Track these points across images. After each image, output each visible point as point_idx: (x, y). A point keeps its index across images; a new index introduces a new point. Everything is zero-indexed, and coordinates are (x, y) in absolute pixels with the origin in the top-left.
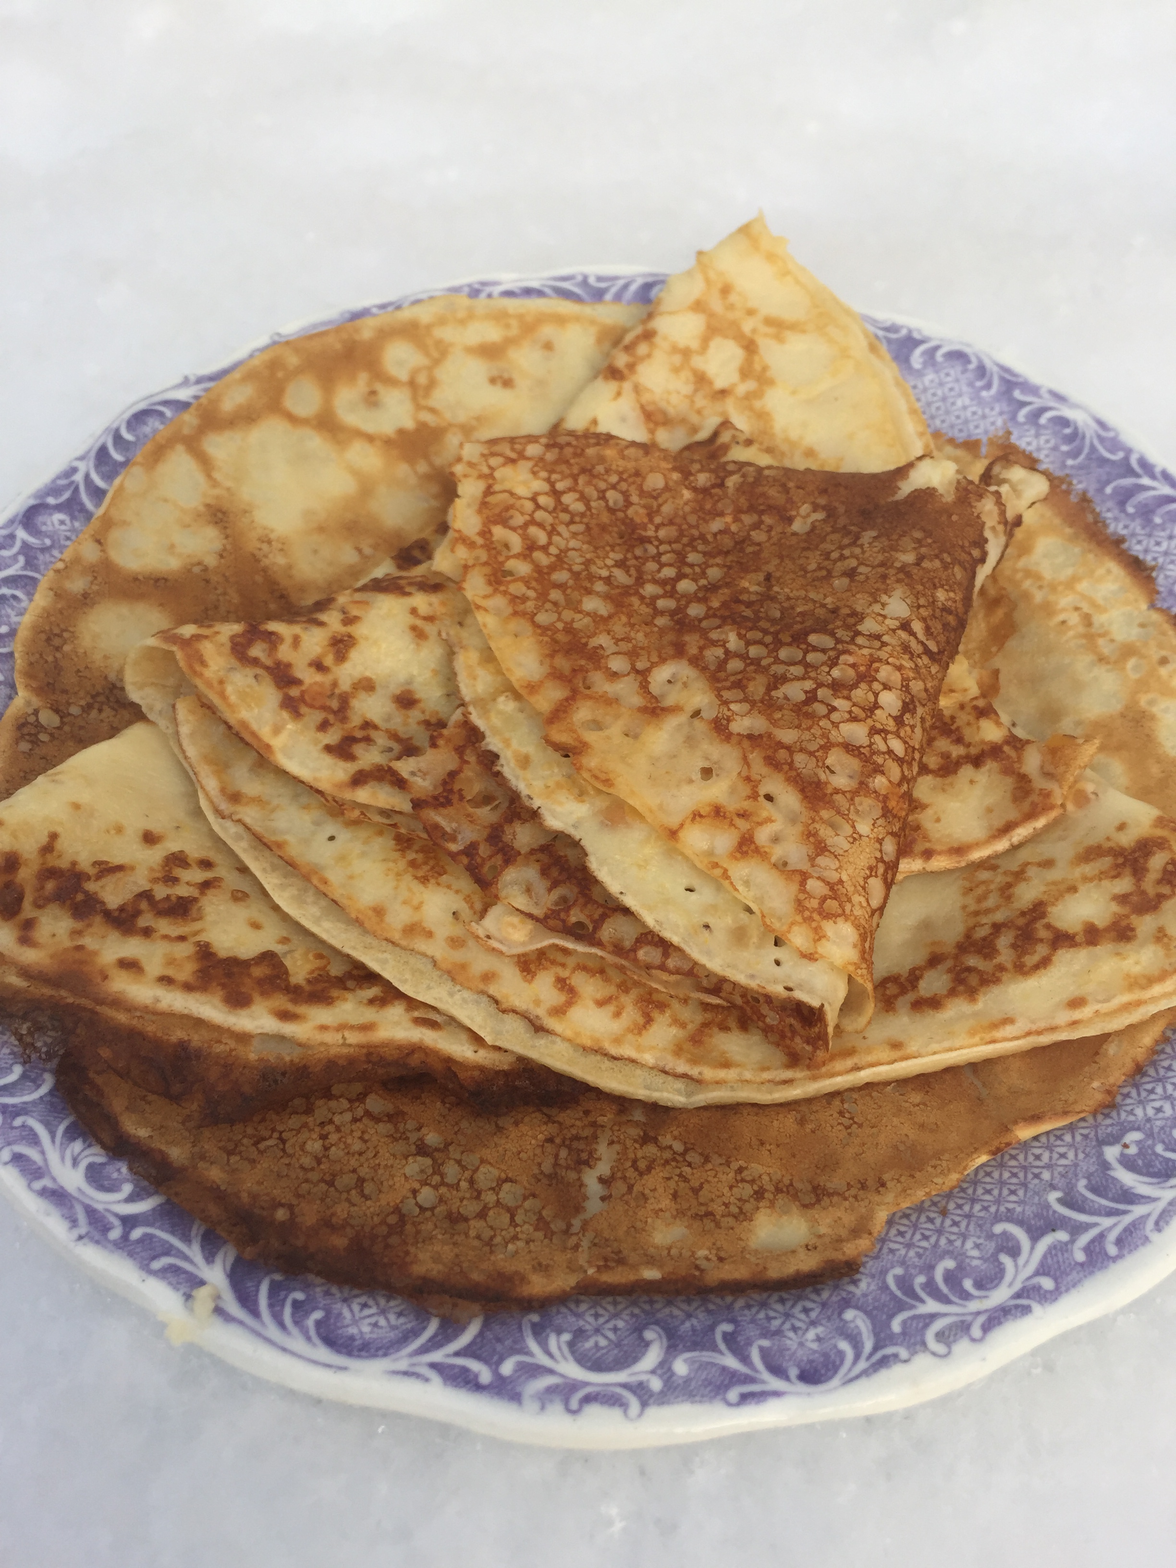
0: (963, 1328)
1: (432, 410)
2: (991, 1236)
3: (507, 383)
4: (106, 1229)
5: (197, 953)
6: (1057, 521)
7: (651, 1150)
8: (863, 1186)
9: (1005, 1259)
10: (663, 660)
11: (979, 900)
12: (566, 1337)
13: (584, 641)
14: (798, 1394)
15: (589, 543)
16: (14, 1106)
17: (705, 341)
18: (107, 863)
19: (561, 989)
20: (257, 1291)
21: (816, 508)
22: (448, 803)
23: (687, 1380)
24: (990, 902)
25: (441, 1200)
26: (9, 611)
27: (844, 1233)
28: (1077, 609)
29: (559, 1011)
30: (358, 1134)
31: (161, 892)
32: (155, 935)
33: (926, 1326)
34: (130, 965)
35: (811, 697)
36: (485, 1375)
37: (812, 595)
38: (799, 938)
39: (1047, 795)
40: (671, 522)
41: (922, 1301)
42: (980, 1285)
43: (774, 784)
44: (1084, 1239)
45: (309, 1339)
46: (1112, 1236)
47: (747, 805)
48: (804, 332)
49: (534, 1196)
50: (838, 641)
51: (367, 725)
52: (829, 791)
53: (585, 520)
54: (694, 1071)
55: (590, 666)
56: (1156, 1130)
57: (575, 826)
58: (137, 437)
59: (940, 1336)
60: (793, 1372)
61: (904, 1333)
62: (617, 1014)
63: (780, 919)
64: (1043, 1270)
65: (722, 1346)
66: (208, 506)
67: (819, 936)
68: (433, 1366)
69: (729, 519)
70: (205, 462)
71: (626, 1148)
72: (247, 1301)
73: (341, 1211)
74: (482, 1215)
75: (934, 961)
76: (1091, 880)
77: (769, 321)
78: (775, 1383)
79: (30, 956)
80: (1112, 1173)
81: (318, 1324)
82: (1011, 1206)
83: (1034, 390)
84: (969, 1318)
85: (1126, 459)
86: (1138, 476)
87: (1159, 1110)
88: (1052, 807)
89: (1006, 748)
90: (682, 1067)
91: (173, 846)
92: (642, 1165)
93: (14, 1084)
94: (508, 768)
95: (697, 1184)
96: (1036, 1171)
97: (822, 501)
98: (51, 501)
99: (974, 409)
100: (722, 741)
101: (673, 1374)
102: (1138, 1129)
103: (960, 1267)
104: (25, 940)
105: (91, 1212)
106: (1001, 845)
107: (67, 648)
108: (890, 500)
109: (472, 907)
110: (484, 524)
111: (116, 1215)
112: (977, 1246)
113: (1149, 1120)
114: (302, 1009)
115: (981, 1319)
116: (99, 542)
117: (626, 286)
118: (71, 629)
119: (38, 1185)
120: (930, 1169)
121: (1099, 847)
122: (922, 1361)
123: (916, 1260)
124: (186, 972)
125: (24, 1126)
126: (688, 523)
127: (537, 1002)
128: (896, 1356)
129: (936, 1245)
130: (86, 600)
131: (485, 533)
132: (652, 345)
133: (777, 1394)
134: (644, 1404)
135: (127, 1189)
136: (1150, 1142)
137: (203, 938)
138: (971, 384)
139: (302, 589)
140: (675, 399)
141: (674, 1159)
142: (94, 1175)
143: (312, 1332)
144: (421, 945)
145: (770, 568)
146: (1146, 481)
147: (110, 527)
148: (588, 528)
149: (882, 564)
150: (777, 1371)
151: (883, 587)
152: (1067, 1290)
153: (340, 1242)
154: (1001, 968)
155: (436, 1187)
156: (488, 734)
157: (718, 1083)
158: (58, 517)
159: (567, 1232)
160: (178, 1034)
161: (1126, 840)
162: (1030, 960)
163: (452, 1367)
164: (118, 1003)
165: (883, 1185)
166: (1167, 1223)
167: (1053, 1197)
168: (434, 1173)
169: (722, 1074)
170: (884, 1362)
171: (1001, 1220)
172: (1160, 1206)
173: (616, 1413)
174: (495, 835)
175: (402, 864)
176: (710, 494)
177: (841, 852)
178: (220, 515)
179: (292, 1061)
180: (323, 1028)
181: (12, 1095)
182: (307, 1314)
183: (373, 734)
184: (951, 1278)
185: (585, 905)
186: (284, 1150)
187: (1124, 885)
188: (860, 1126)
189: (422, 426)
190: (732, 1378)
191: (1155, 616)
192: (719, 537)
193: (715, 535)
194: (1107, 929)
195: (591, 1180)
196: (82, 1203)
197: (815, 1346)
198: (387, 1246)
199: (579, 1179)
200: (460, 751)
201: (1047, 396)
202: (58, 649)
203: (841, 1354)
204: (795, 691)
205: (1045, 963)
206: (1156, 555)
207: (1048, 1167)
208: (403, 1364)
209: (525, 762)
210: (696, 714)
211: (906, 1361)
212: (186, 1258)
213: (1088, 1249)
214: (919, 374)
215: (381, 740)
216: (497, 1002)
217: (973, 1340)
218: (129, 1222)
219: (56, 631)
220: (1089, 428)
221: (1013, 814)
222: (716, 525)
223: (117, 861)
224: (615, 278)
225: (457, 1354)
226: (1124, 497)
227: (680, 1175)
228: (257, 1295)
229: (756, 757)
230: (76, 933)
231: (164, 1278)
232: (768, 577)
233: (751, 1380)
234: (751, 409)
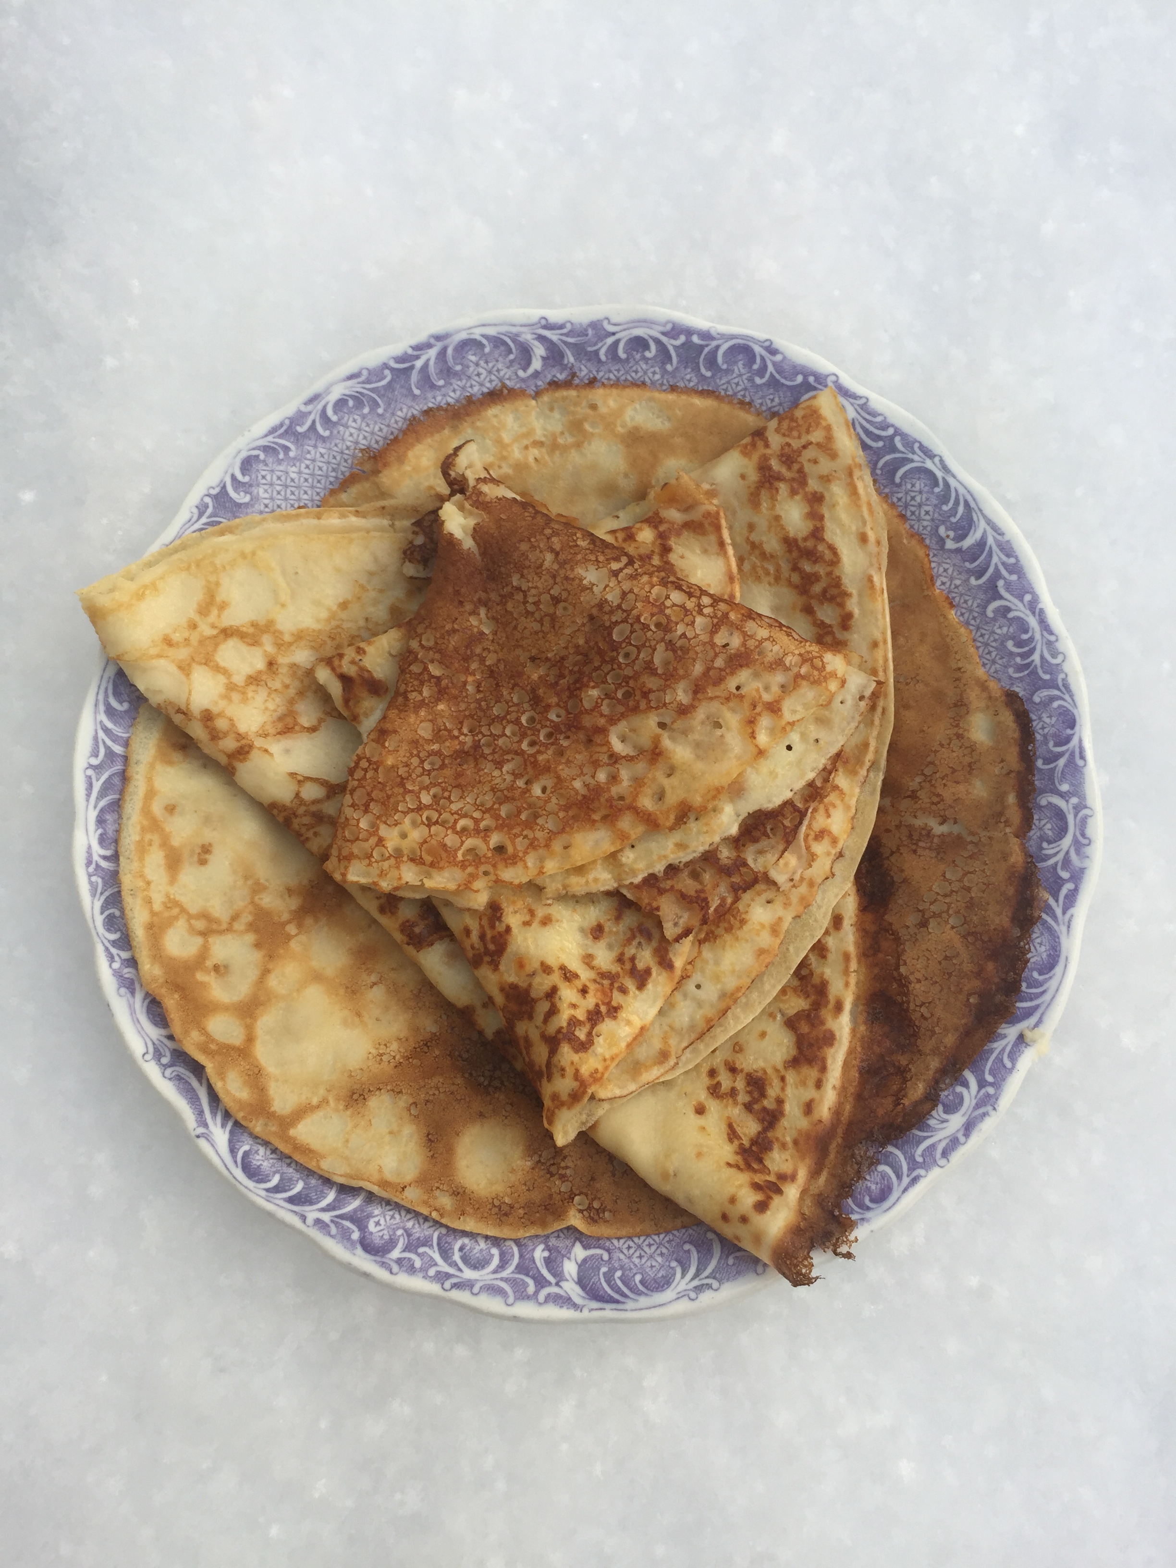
0: (1049, 644)
1: (235, 918)
2: (994, 619)
3: (206, 849)
4: (988, 1095)
5: (794, 1068)
6: (437, 437)
7: (921, 794)
8: (958, 679)
9: (1011, 615)
10: (608, 743)
11: (768, 573)
12: (1045, 845)
13: (580, 798)
14: (1080, 730)
15: (473, 787)
16: (908, 1164)
17: (218, 669)
18: (728, 1134)
19: (823, 838)
20: (1022, 1008)
21: (474, 613)
22: (705, 900)
23: (1072, 784)
24: (772, 569)
25: (958, 912)
26: (475, 1251)
27: (985, 695)
28: (526, 447)
29: (834, 841)
30: (914, 962)
31: (743, 1097)
32: (782, 1096)
33: (1047, 661)
34: (809, 1108)
35: (671, 646)
36: (1070, 886)
37: (568, 631)
38: (833, 686)
39: (708, 514)
40: (461, 723)
41: (1033, 661)
42: (1026, 631)
43: (731, 684)
44: (1004, 572)
45: (1050, 978)
46: (1004, 558)
47: (746, 705)
48: (218, 584)
49: (954, 861)
50: (625, 621)
51: (620, 960)
52: (743, 649)
53: (449, 788)
54: (867, 764)
55: (606, 795)
56: (940, 518)
57: (738, 816)
58: (275, 1173)
59: (1054, 656)
60: (1069, 731)
61: (1051, 674)
62: (834, 806)
63: (820, 696)
64: (1021, 598)
65: (1052, 766)
66: (347, 1107)
67: (834, 674)
68: (1064, 913)
69: (470, 679)
70: (302, 1112)
71: (921, 808)
72: (1029, 1013)
73: (968, 967)
74: (968, 889)
75: (808, 610)
76: (774, 506)
77: (204, 610)
78: (1074, 742)
79: (802, 1174)
80: (964, 548)
81: (1041, 973)
82: (975, 605)
83: (300, 417)
84: (1045, 640)
85: (392, 370)
86: (412, 367)
87: (927, 513)
88: (718, 513)
89: (661, 529)
90: (863, 772)
91: (702, 1096)
92: (935, 799)
93: (892, 1167)
94: (685, 857)
95: (951, 770)
96: (953, 586)
97: (468, 607)
98: (356, 1236)
99: (303, 466)
100: (695, 711)
101: (1068, 791)
102: (937, 527)
103: (1013, 638)
104: (793, 1178)
105: (978, 1106)
106: (730, 551)
107: (507, 1200)
108: (477, 556)
109: (765, 891)
110: (456, 865)
111: (978, 1092)
112: (1000, 627)
113: (933, 520)
114: (832, 998)
115: (1045, 633)
116: (403, 1189)
117: (106, 730)
118: (491, 1201)
119: (962, 1139)
120: (953, 643)
121: (752, 494)
122: (1066, 667)
123: (1004, 660)
124: (813, 1073)
125: (922, 1155)
126: (465, 710)
127: (828, 854)
128: (1063, 680)
129: (996, 648)
130: (459, 1193)
131: (463, 865)
132: (220, 715)
133: (1080, 741)
134: (1086, 807)
135: (959, 1089)
136: (948, 524)
137: (780, 1066)
138: (280, 462)
139: (416, 1030)
140: (271, 706)
141: (930, 781)
142: (951, 1109)
143: (1047, 976)
144: (785, 925)
145: (523, 656)
146: (419, 364)
147: (386, 1182)
148: (458, 786)
149: (554, 577)
150: (1068, 740)
151: (577, 581)
152: (1032, 588)
153: (990, 966)
154: (829, 574)
155: (950, 916)
156: (651, 871)
157: (877, 751)
158: (372, 1227)
159: (976, 844)
160: (855, 1074)
161: (753, 476)
162: (828, 555)
163: (1064, 902)
164: (837, 1112)
165: (959, 669)
166: (999, 529)
167: (973, 581)
168: (941, 917)
169: (872, 748)
170: (1067, 686)
171: (985, 612)
172: (988, 529)
173: (1089, 821)
174: (725, 871)
175: (728, 937)
176: (445, 689)
177: (782, 651)
178: (355, 1097)
179: (864, 1005)
180: (847, 984)
181: (901, 1167)
182: (1036, 980)
183: (627, 956)
184: (1020, 644)
185: (783, 815)
186: (930, 1003)
187: (783, 488)
188: (918, 675)
189: (252, 927)
190: (1071, 762)
191: (546, 398)
192: (481, 689)
193: (479, 691)
194: (812, 507)
195: (939, 829)
196: (972, 1112)
197: (1054, 719)
198: (990, 940)
199: (939, 836)
200: (661, 892)
201: (309, 408)
202: (511, 1207)
203: (1060, 707)
204: (659, 657)
205: (833, 549)
206: (488, 379)
207: (952, 579)
208: (1064, 929)
209: (681, 846)
210: (662, 725)
211: (1066, 675)
212: (1003, 1050)
213: (1011, 572)
214: (255, 499)
215: (631, 951)
216: (827, 878)
217: (1057, 640)
218: (982, 1084)
219: (495, 1210)
220: (353, 387)
221: (713, 538)
222: (470, 688)
223: (724, 1127)
224: (96, 738)
225: (1057, 901)
226: (426, 381)
227: (943, 779)
228: (1025, 1008)
229: (711, 692)
230: (784, 1146)
231: (1016, 1060)
232: (533, 659)
233: (1072, 754)
234: (290, 644)
